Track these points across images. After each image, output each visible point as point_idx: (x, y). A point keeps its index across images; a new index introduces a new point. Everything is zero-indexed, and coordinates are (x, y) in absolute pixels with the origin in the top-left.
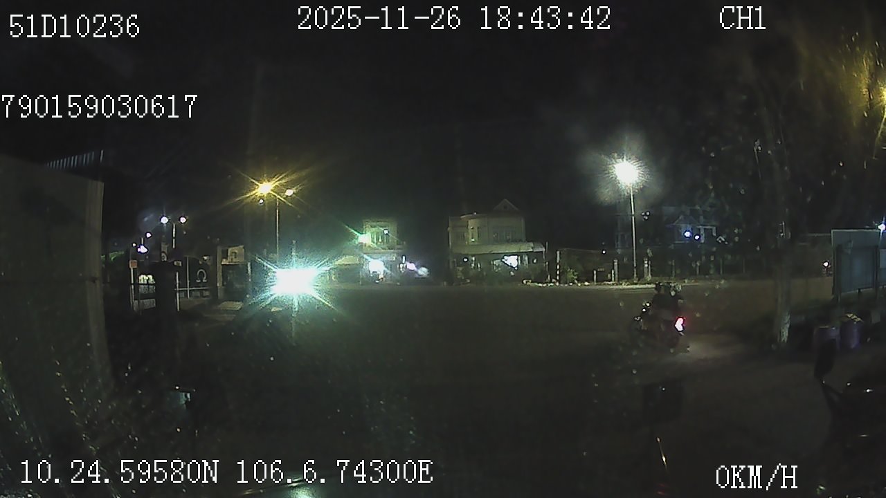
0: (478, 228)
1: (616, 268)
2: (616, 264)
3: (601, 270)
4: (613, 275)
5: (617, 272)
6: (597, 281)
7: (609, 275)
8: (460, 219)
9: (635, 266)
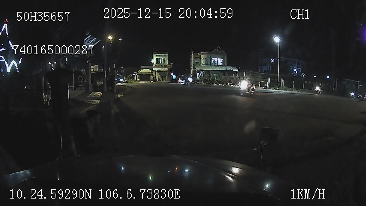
0: (206, 58)
1: (269, 81)
2: (269, 79)
3: (263, 81)
4: (267, 84)
5: (269, 83)
6: (260, 87)
7: (266, 84)
8: (198, 54)
9: (278, 81)
